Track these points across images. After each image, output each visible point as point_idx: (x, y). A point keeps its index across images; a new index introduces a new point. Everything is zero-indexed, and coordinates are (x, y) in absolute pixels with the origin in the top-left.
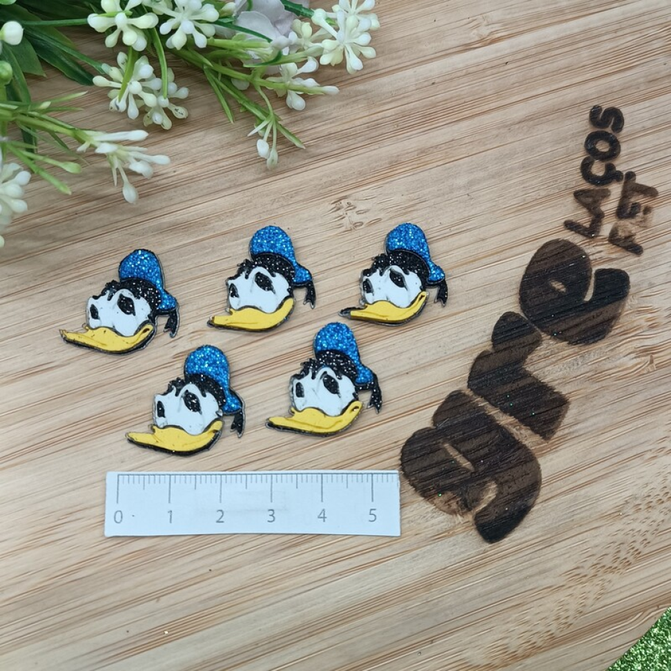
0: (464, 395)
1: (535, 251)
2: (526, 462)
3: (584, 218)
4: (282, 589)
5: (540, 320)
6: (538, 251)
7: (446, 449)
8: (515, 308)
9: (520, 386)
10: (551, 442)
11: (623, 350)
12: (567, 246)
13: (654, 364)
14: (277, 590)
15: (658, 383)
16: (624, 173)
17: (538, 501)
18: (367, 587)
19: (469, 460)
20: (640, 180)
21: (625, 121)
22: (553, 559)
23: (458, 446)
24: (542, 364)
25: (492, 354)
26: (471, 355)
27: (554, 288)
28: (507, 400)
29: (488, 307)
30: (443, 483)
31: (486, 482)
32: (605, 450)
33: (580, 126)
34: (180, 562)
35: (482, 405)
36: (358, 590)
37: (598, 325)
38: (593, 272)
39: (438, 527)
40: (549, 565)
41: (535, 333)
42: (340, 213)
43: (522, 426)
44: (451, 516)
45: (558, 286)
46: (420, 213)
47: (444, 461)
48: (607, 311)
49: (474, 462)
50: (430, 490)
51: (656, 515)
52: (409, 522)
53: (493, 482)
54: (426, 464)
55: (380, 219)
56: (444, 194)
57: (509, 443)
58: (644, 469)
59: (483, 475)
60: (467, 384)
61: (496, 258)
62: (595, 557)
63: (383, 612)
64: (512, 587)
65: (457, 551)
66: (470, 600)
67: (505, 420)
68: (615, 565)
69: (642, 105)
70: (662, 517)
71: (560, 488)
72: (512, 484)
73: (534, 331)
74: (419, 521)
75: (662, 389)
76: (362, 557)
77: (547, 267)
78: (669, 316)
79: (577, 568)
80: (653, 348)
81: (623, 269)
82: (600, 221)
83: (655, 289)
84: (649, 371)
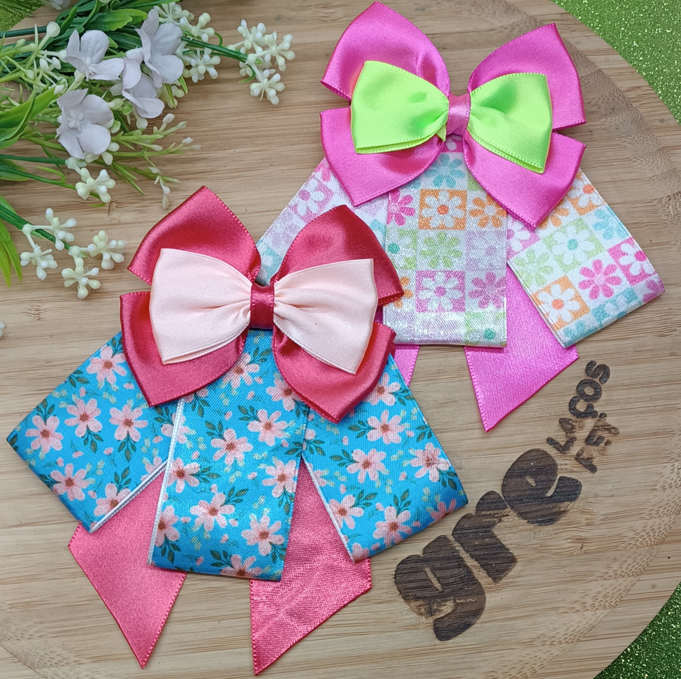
0: (448, 539)
1: (522, 453)
2: (477, 594)
3: (561, 438)
5: (513, 501)
6: (524, 454)
7: (427, 576)
8: (498, 490)
9: (488, 542)
10: (497, 585)
11: (564, 535)
12: (544, 455)
13: (583, 550)
15: (582, 563)
16: (599, 413)
17: (478, 621)
18: (353, 648)
19: (439, 582)
20: (610, 420)
21: (611, 375)
22: (479, 662)
23: (435, 572)
24: (506, 532)
25: (474, 517)
26: (460, 514)
27: (527, 482)
28: (475, 550)
29: (481, 484)
30: (419, 594)
31: (447, 600)
32: (532, 600)
33: (578, 372)
34: (239, 601)
35: (458, 549)
36: (346, 648)
37: (551, 514)
38: (558, 477)
39: (407, 622)
40: (476, 665)
41: (506, 510)
43: (482, 569)
44: (419, 616)
45: (531, 481)
47: (423, 580)
48: (560, 507)
49: (441, 584)
50: (409, 596)
51: (555, 651)
52: (390, 613)
53: (452, 601)
54: (411, 578)
57: (470, 579)
58: (556, 618)
59: (448, 595)
60: (451, 533)
62: (506, 668)
63: (360, 666)
64: (447, 673)
65: (417, 640)
66: (417, 674)
67: (470, 562)
68: (518, 676)
69: (626, 367)
70: (557, 653)
71: (496, 617)
72: (464, 606)
73: (507, 508)
74: (397, 614)
75: (584, 568)
76: (355, 628)
77: (527, 466)
78: (602, 520)
79: (493, 672)
80: (584, 539)
81: (579, 480)
82: (573, 443)
83: (598, 499)
84: (578, 554)
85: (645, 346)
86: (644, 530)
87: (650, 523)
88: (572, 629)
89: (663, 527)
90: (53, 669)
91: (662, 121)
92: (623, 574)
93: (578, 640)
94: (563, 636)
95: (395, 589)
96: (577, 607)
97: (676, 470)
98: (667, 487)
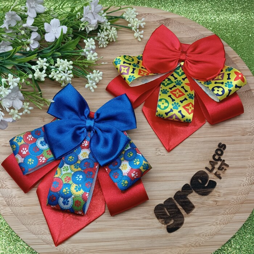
0: (172, 199)
2: (181, 218)
3: (210, 167)
4: (122, 228)
5: (194, 187)
6: (198, 172)
7: (165, 210)
8: (189, 184)
9: (185, 200)
10: (188, 215)
11: (211, 199)
12: (204, 173)
13: (217, 205)
14: (121, 228)
15: (217, 209)
16: (222, 160)
17: (182, 227)
18: (140, 234)
19: (169, 213)
20: (226, 162)
21: (226, 148)
22: (181, 240)
23: (168, 210)
24: (191, 197)
25: (181, 192)
26: (176, 191)
30: (162, 217)
31: (171, 219)
32: (200, 220)
33: (216, 146)
35: (175, 202)
36: (137, 234)
37: (206, 192)
38: (209, 180)
39: (158, 226)
40: (180, 241)
41: (192, 190)
42: (157, 151)
43: (183, 210)
44: (161, 224)
45: (200, 181)
46: (174, 156)
47: (164, 212)
48: (209, 190)
49: (170, 214)
50: (159, 217)
52: (153, 223)
53: (173, 220)
54: (160, 211)
55: (165, 155)
56: (180, 153)
57: (179, 212)
58: (207, 227)
59: (172, 218)
60: (173, 197)
61: (188, 171)
63: (142, 240)
65: (161, 232)
66: (161, 243)
67: (180, 207)
69: (231, 145)
70: (208, 239)
71: (187, 226)
72: (177, 221)
73: (192, 189)
74: (155, 223)
75: (217, 211)
77: (199, 176)
78: (223, 195)
79: (186, 244)
80: (217, 201)
81: (216, 181)
82: (214, 169)
83: (222, 188)
84: (215, 206)
85: (238, 139)
86: (237, 199)
87: (239, 197)
88: (213, 231)
89: (243, 198)
90: (41, 235)
91: (244, 68)
92: (230, 213)
93: (215, 235)
94: (210, 233)
95: (154, 215)
96: (215, 223)
97: (248, 179)
98: (245, 185)
